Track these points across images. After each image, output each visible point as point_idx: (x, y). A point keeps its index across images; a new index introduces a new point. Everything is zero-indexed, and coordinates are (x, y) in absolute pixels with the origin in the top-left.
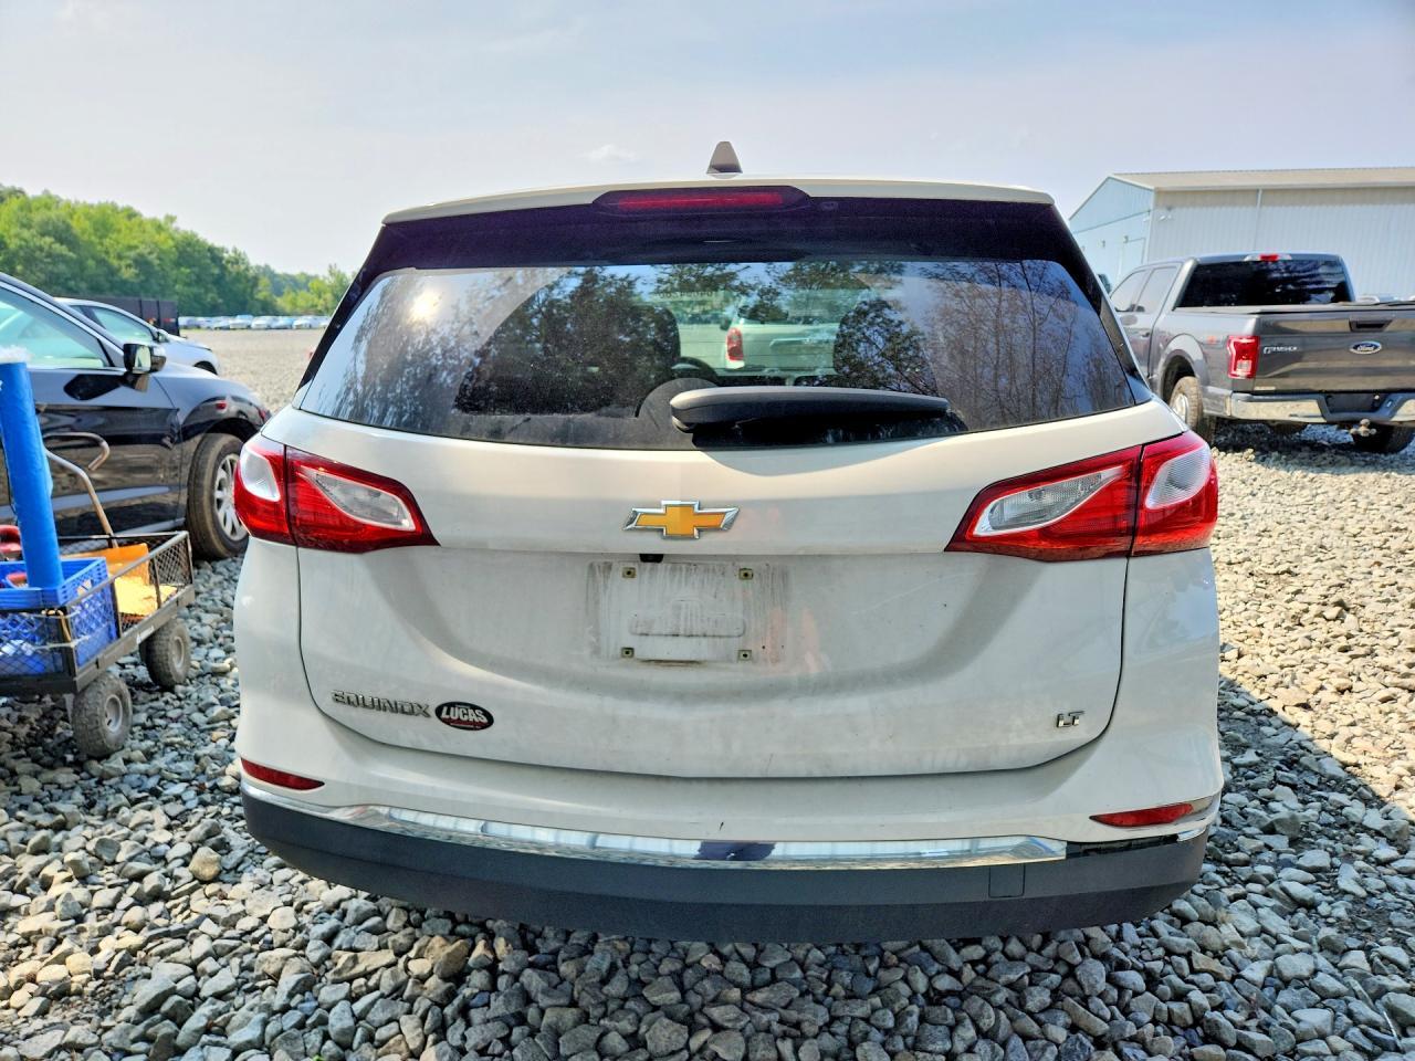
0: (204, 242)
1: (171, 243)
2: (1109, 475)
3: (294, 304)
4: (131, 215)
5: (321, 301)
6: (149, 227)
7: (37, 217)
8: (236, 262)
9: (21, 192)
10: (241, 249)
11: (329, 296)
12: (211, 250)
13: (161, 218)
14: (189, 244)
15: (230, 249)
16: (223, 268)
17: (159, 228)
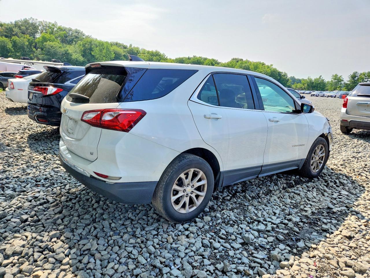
0: (278, 71)
1: (270, 71)
2: (99, 112)
3: (296, 87)
4: (263, 64)
5: (304, 86)
6: (266, 68)
7: (243, 65)
8: (284, 76)
9: (242, 60)
10: (286, 72)
11: (306, 85)
12: (279, 73)
13: (269, 65)
14: (274, 71)
15: (284, 72)
16: (281, 77)
17: (268, 67)
